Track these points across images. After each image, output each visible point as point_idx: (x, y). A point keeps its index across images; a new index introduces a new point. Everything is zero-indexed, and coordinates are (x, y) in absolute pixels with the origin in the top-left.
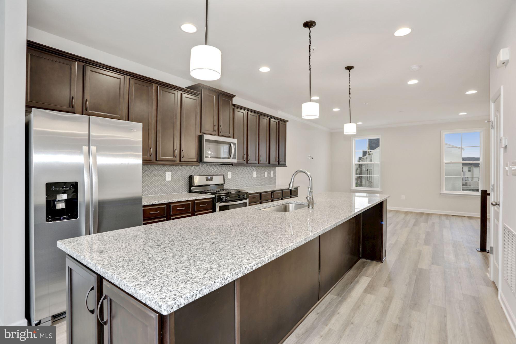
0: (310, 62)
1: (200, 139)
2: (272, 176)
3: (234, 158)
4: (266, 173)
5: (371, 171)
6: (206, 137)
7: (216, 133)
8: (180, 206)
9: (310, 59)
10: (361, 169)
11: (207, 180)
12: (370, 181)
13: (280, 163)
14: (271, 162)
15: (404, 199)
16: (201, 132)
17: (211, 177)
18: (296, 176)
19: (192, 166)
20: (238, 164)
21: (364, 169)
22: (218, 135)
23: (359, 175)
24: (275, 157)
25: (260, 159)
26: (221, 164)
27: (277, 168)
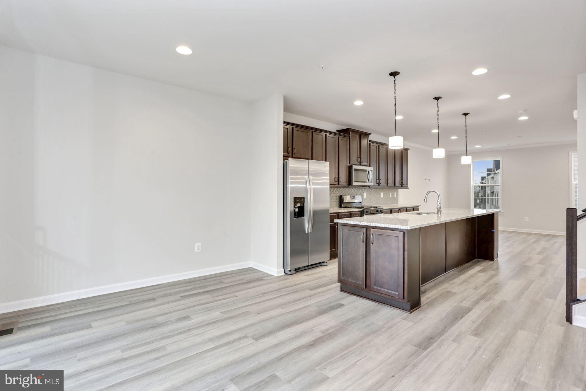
0: (438, 122)
1: (350, 168)
2: (395, 196)
3: (372, 182)
4: (390, 194)
5: (498, 194)
6: (354, 167)
7: (359, 164)
8: (344, 215)
9: (438, 120)
10: (485, 191)
11: (352, 199)
12: (496, 205)
13: (403, 186)
14: (397, 185)
15: (528, 220)
16: (350, 163)
17: (353, 197)
18: (429, 194)
19: (335, 188)
20: (373, 187)
21: (488, 191)
22: (360, 165)
23: (482, 197)
24: (399, 180)
25: (388, 183)
26: (359, 187)
27: (399, 190)
